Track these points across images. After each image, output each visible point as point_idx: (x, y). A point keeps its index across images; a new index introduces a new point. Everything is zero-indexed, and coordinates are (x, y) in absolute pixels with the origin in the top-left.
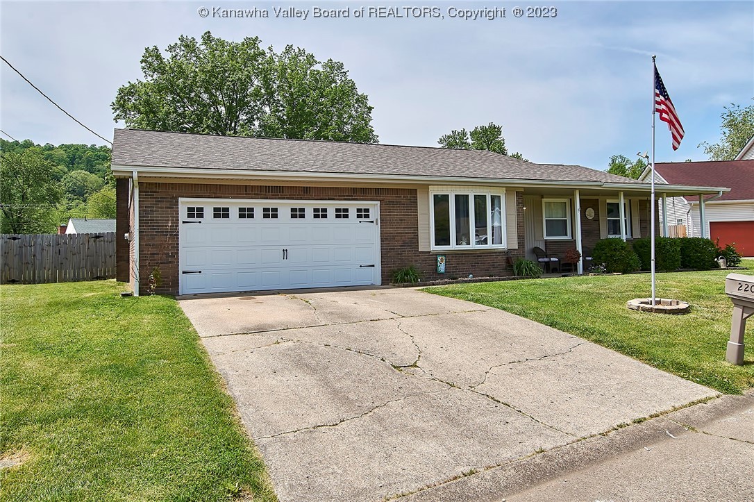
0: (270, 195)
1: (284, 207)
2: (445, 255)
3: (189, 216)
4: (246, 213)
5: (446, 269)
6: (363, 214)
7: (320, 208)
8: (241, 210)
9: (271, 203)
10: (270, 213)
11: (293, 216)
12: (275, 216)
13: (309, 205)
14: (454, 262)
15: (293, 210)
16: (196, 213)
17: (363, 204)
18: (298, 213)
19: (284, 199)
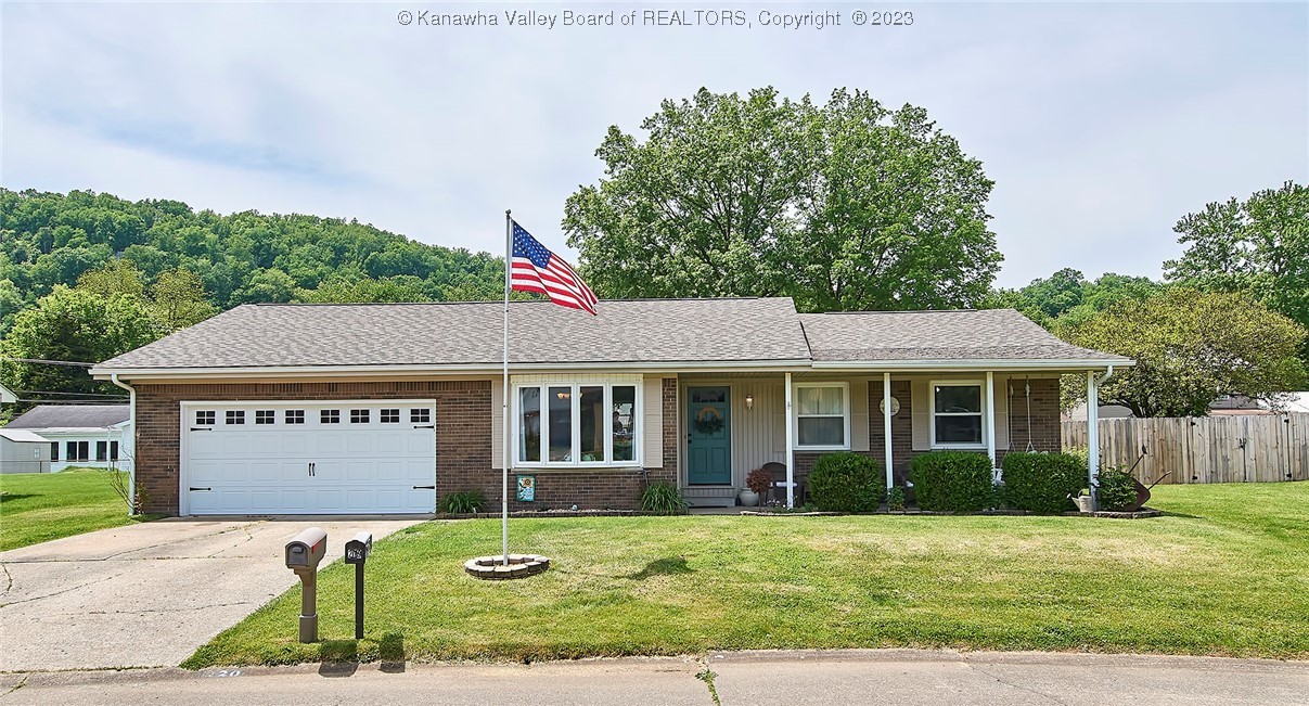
0: (284, 395)
1: (312, 409)
2: (534, 475)
3: (199, 422)
4: (265, 418)
5: (535, 496)
6: (419, 416)
7: (360, 409)
8: (258, 413)
9: (295, 405)
10: (295, 417)
11: (324, 421)
12: (301, 421)
13: (345, 407)
14: (550, 485)
15: (323, 413)
16: (205, 418)
17: (420, 404)
18: (330, 417)
19: (303, 399)
